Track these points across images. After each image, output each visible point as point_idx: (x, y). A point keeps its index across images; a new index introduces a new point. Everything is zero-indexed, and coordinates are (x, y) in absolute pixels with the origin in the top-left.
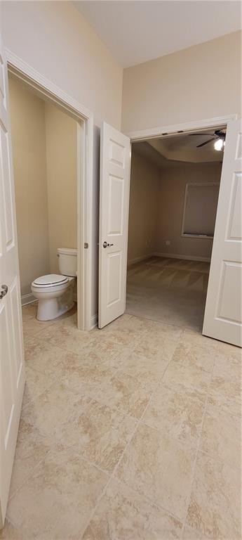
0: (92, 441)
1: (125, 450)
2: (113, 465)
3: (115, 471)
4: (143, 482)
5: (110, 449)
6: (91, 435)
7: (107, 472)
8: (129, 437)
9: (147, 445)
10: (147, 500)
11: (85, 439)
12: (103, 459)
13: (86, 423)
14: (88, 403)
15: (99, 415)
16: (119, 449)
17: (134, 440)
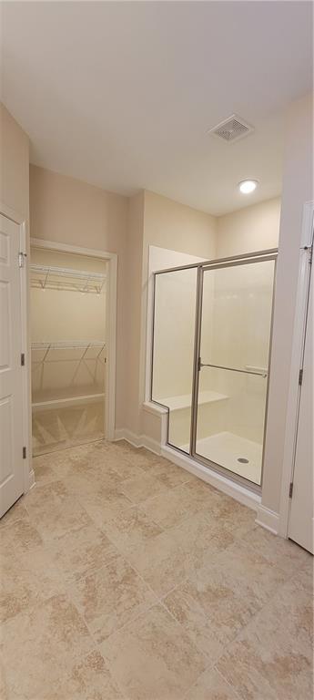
0: (198, 593)
1: (178, 623)
2: (168, 605)
3: (162, 604)
4: (143, 627)
5: (184, 607)
6: (204, 593)
7: (165, 597)
8: (192, 636)
9: (177, 654)
10: (130, 622)
11: (201, 587)
12: (177, 597)
13: (220, 594)
14: (252, 603)
15: (230, 611)
16: (182, 617)
17: (187, 640)
